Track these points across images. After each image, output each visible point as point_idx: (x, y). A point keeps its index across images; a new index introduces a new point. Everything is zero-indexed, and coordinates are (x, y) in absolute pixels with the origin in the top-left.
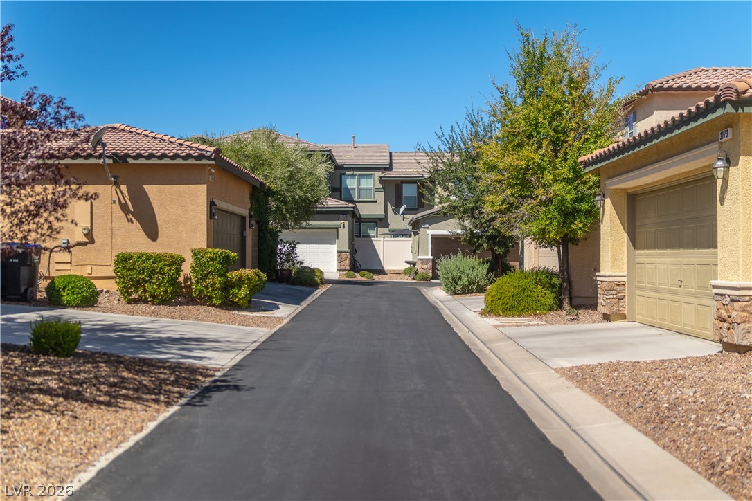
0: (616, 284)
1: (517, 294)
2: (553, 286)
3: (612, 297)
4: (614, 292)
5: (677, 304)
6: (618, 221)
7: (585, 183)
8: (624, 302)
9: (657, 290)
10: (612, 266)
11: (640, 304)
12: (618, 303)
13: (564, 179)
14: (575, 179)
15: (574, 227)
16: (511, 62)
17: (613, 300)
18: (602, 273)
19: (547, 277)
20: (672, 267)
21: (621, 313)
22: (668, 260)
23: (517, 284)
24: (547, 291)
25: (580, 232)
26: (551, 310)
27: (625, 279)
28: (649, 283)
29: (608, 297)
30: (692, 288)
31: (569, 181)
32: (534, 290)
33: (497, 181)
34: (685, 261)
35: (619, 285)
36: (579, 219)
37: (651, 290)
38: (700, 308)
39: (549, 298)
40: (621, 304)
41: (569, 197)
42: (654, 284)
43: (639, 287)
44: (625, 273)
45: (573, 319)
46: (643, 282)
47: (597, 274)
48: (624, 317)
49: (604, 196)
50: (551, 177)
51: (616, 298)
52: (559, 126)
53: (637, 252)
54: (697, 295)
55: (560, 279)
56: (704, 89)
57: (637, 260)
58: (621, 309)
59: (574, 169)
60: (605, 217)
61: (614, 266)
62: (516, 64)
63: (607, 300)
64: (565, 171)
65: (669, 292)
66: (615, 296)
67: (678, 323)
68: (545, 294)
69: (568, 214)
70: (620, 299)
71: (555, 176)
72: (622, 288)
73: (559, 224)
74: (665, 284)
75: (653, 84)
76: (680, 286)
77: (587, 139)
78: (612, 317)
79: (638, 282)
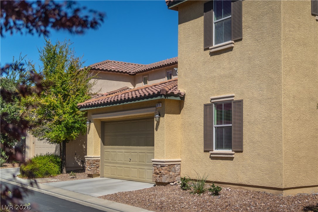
0: (96, 161)
1: (41, 167)
2: (58, 162)
3: (94, 166)
4: (95, 165)
5: (128, 169)
6: (97, 133)
7: (78, 115)
8: (99, 169)
9: (117, 163)
10: (94, 153)
11: (107, 169)
12: (96, 169)
13: (68, 112)
14: (73, 113)
15: (72, 135)
16: (39, 54)
17: (94, 168)
18: (88, 156)
19: (55, 158)
20: (125, 153)
21: (98, 173)
22: (123, 151)
23: (40, 162)
24: (56, 165)
25: (74, 137)
26: (58, 174)
27: (100, 159)
28: (112, 160)
29: (92, 167)
30: (136, 162)
31: (71, 114)
32: (50, 164)
33: (32, 111)
34: (133, 151)
35: (97, 161)
36: (74, 131)
37: (113, 163)
38: (140, 170)
39: (57, 168)
40: (98, 170)
41: (71, 121)
42: (115, 160)
43: (106, 162)
44: (100, 156)
45: (73, 178)
46: (109, 160)
47: (85, 156)
48: (99, 175)
49: (90, 122)
50: (62, 111)
51: (96, 167)
52: (66, 88)
53: (105, 147)
54: (138, 165)
55: (61, 159)
56: (113, 71)
57: (105, 150)
58: (98, 172)
59: (73, 108)
60: (90, 131)
61: (95, 153)
62: (42, 55)
63: (91, 168)
64: (68, 109)
65: (124, 164)
66: (95, 166)
67: (129, 176)
68: (55, 166)
69: (69, 129)
70: (97, 168)
71: (63, 111)
72: (98, 162)
73: (65, 133)
74: (122, 161)
75: (91, 66)
76: (130, 161)
77: (78, 95)
78: (93, 176)
79: (106, 160)
